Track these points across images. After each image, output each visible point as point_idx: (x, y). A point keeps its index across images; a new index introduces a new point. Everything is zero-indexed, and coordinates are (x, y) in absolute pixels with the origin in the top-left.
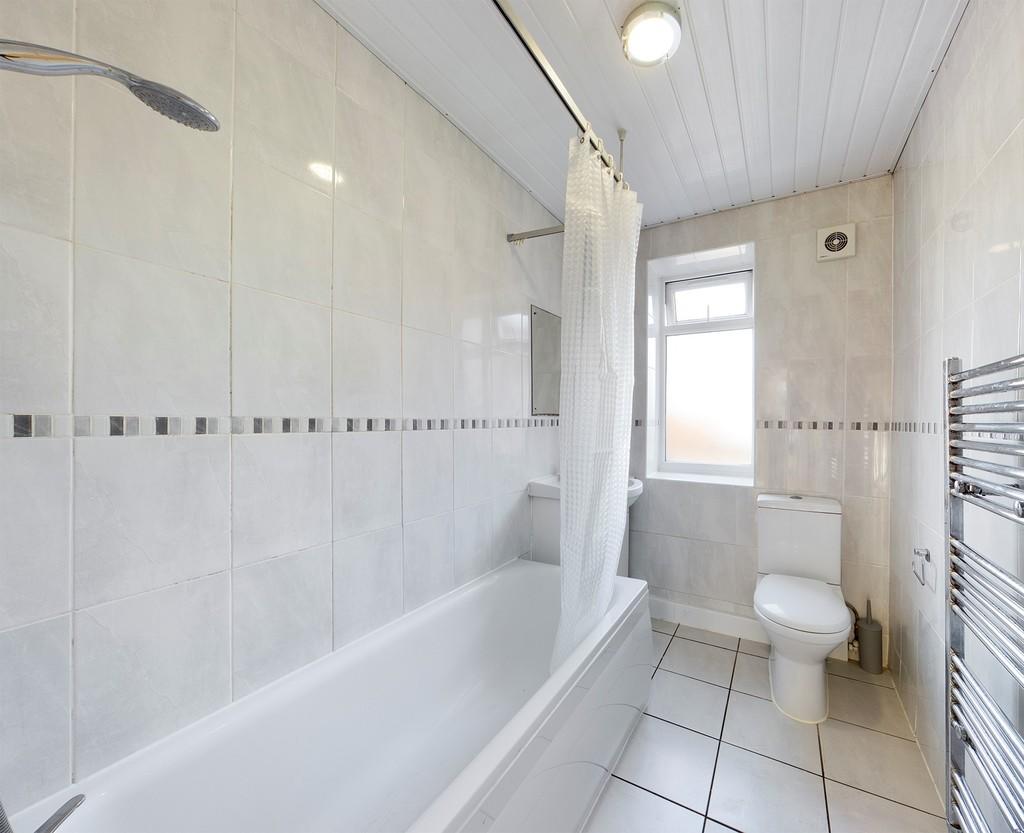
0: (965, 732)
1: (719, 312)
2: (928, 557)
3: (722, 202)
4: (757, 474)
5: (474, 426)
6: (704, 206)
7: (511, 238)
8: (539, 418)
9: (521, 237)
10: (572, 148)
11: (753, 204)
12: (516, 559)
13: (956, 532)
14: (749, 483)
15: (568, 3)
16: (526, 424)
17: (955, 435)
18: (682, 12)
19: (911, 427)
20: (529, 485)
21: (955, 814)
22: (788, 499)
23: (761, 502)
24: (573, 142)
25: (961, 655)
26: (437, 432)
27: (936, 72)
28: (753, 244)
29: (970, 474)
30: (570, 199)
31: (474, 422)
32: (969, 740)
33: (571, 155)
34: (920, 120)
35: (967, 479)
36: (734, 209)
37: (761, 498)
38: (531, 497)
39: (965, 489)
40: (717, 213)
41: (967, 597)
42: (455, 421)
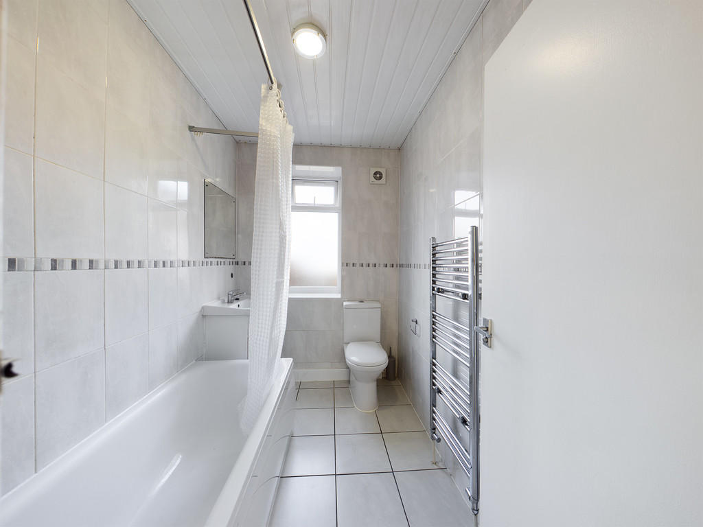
0: (438, 389)
1: (319, 202)
2: (416, 322)
3: (326, 141)
4: (343, 292)
5: (164, 266)
6: (316, 141)
7: (191, 128)
8: (209, 260)
9: (201, 130)
10: (263, 90)
11: (341, 147)
12: (194, 361)
13: (434, 309)
14: (339, 296)
15: (266, 3)
16: (201, 264)
17: (434, 268)
18: (328, 37)
19: (409, 266)
20: (203, 308)
21: (434, 424)
22: (357, 303)
23: (346, 305)
24: (264, 87)
25: (435, 359)
26: (135, 270)
27: (421, 113)
28: (340, 168)
29: (439, 285)
30: (262, 122)
31: (164, 262)
32: (439, 391)
33: (262, 95)
34: (413, 129)
35: (438, 287)
36: (331, 147)
37: (345, 303)
38: (204, 316)
39: (439, 291)
40: (323, 146)
41: (438, 334)
42: (149, 262)
